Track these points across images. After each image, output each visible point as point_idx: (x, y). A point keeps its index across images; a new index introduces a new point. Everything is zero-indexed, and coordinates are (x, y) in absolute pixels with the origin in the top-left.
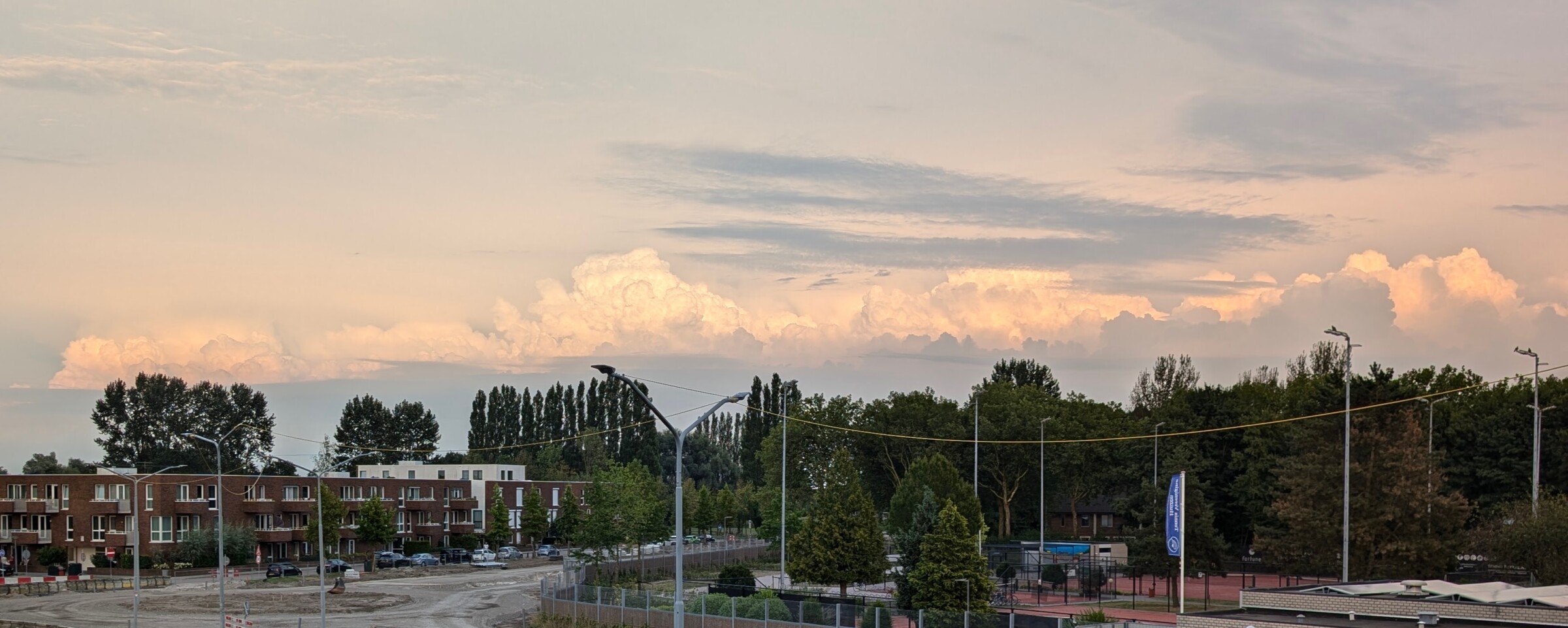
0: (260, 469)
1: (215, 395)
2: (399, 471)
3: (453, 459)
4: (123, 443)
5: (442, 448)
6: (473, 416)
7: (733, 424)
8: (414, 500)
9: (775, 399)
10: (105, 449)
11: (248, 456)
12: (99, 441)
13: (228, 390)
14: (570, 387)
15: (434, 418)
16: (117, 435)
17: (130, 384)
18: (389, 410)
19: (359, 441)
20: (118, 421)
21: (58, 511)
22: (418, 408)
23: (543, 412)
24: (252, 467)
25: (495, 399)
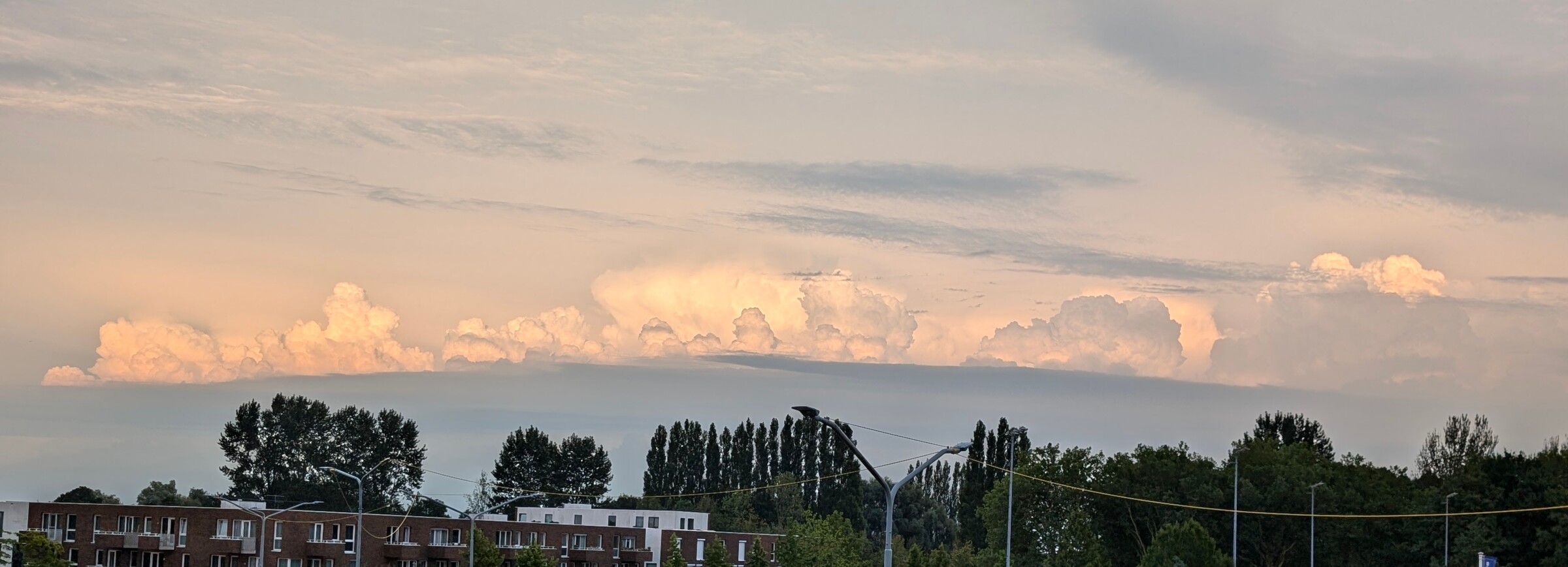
0: (406, 508)
1: (360, 423)
2: (564, 515)
3: (626, 503)
4: (252, 473)
5: (614, 490)
6: (650, 455)
7: (951, 475)
8: (580, 549)
9: (1001, 449)
10: (231, 479)
11: (393, 492)
12: (225, 469)
13: (376, 417)
14: (762, 425)
15: (607, 455)
16: (246, 463)
17: (266, 406)
18: (555, 447)
19: (519, 479)
20: (248, 448)
21: (173, 549)
22: (588, 444)
23: (730, 452)
24: (397, 505)
25: (677, 437)
